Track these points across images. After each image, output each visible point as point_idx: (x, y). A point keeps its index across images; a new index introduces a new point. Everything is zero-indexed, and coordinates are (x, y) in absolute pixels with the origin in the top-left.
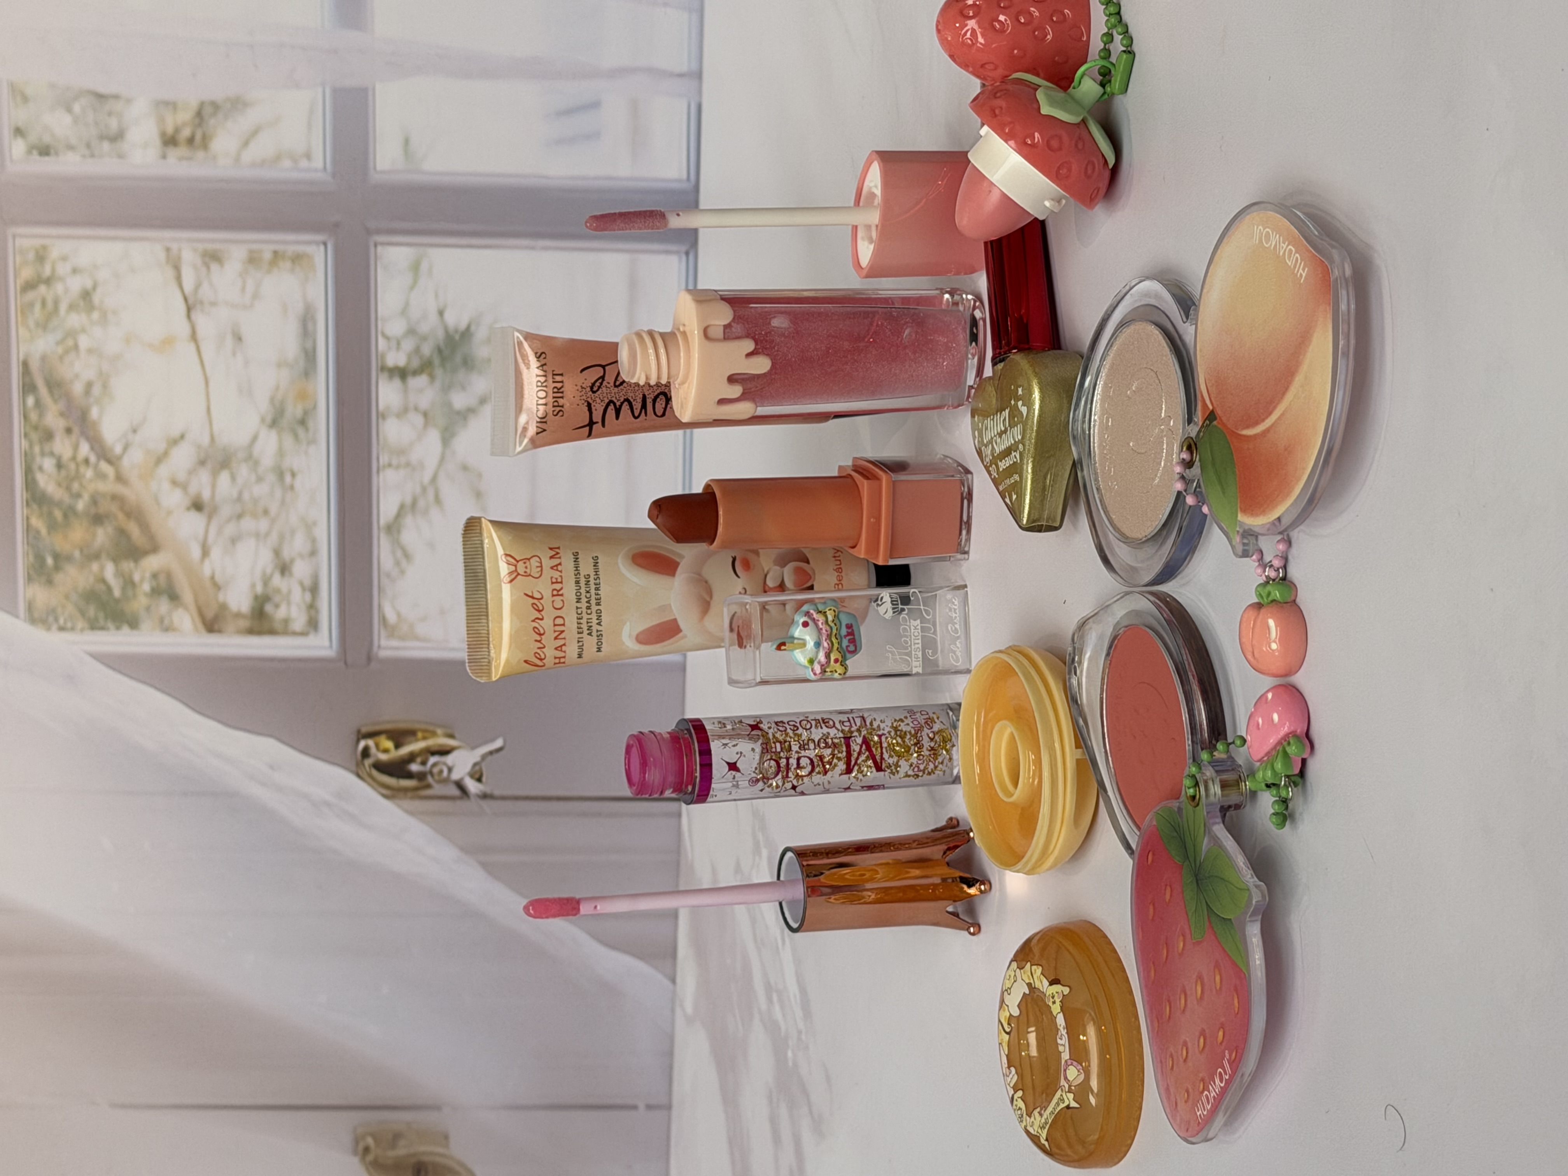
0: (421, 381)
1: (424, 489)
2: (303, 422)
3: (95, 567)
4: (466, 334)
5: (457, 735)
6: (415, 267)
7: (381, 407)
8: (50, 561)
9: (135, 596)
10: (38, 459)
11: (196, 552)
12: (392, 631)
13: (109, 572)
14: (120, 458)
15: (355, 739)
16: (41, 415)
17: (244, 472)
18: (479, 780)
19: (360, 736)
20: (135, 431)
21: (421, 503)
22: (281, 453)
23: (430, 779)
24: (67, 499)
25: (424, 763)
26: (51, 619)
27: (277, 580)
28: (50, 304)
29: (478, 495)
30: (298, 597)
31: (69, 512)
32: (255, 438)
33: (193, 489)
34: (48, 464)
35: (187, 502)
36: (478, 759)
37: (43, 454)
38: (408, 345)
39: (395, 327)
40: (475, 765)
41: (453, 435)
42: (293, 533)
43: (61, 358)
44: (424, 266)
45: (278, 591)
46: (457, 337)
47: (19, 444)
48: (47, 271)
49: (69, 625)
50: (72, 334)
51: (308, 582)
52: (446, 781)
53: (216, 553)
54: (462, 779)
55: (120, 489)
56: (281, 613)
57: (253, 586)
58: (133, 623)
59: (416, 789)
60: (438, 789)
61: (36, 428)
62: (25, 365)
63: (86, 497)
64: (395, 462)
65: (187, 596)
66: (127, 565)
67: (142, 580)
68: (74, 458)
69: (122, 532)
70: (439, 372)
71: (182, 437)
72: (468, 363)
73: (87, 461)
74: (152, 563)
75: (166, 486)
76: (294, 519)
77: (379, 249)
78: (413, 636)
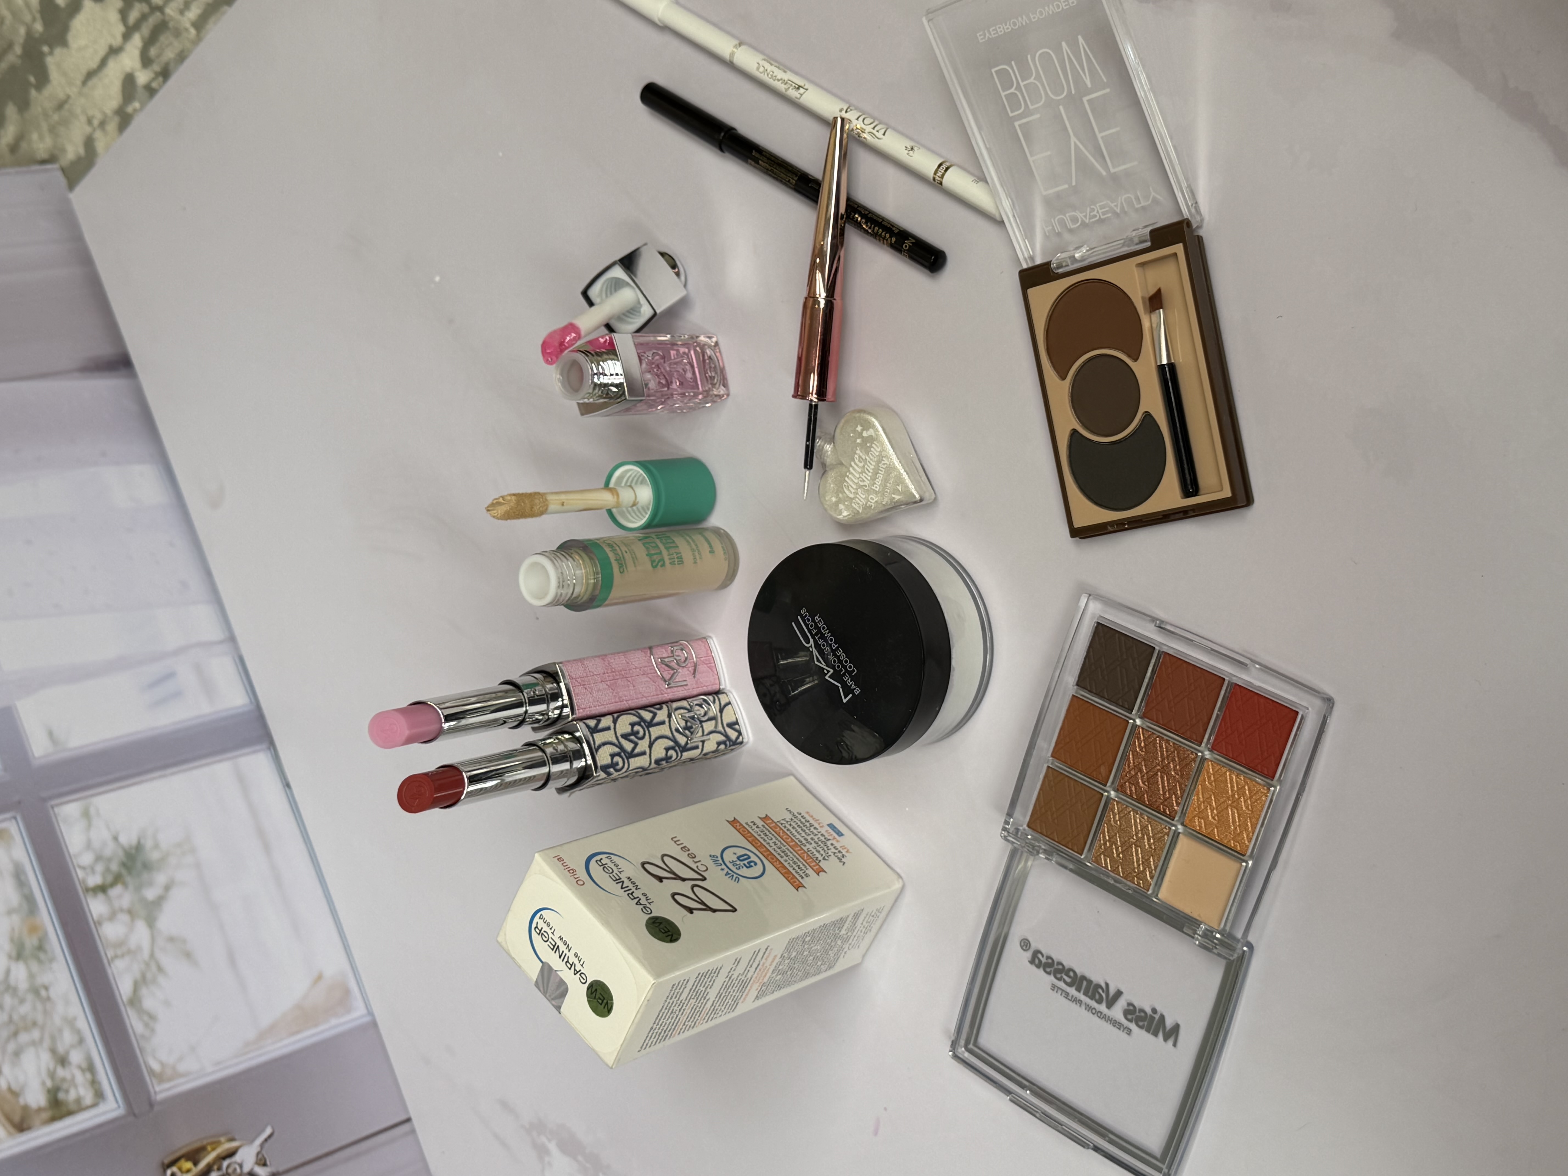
0: (118, 889)
1: (147, 965)
2: (41, 948)
4: (139, 847)
5: (237, 1137)
6: (86, 814)
7: (95, 917)
12: (160, 1078)
15: (161, 1170)
17: (7, 1001)
18: (265, 1165)
19: (165, 1167)
21: (149, 976)
22: (31, 976)
25: (219, 1169)
27: (61, 1072)
29: (188, 955)
30: (80, 1078)
32: (8, 972)
36: (259, 1149)
38: (99, 868)
39: (86, 859)
40: (258, 1154)
41: (155, 919)
42: (60, 1031)
44: (92, 811)
45: (64, 1080)
51: (84, 1065)
54: (252, 1169)
56: (72, 1096)
57: (43, 1083)
64: (119, 952)
70: (128, 879)
72: (147, 867)
76: (58, 1021)
77: (56, 810)
78: (177, 1075)
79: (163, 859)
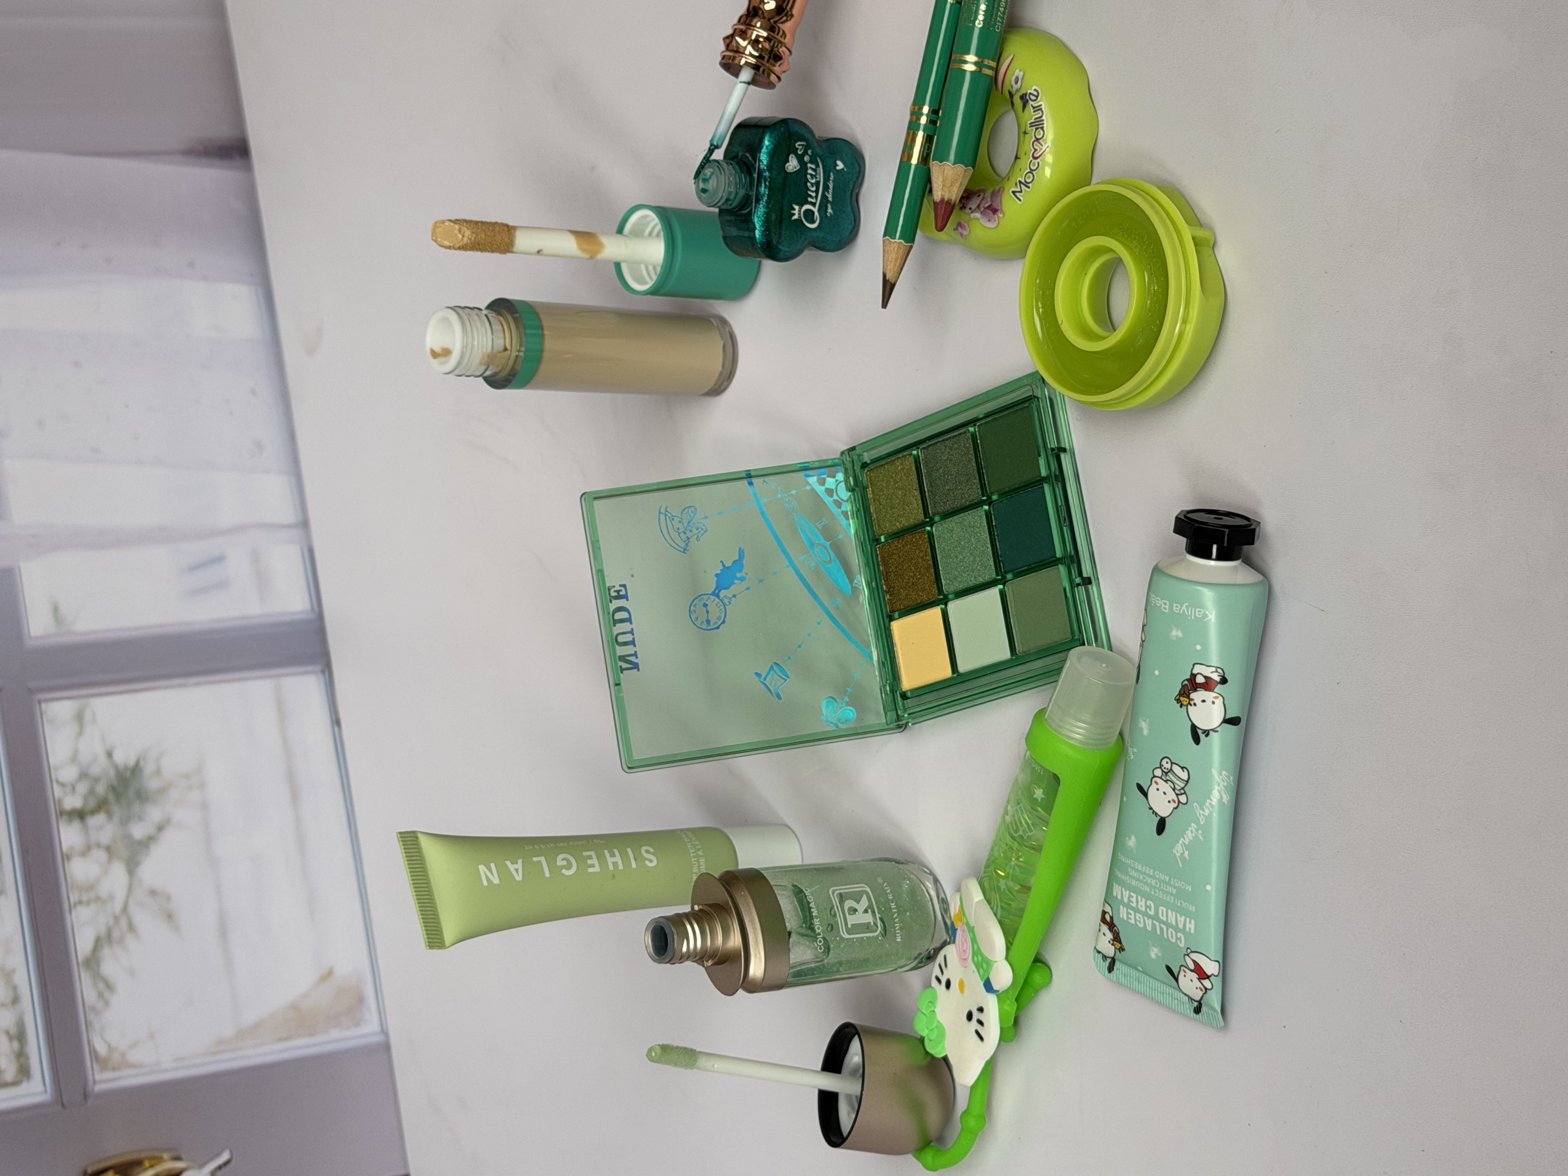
0: (100, 818)
1: (117, 919)
4: (136, 770)
5: (184, 1157)
6: (79, 718)
7: (64, 849)
12: (104, 1063)
21: (116, 934)
29: (170, 916)
30: (6, 1047)
38: (82, 788)
39: (68, 774)
41: (137, 864)
44: (87, 715)
46: (128, 773)
51: (13, 1031)
64: (85, 898)
70: (115, 809)
72: (142, 796)
77: (43, 705)
78: (126, 1064)
79: (162, 791)
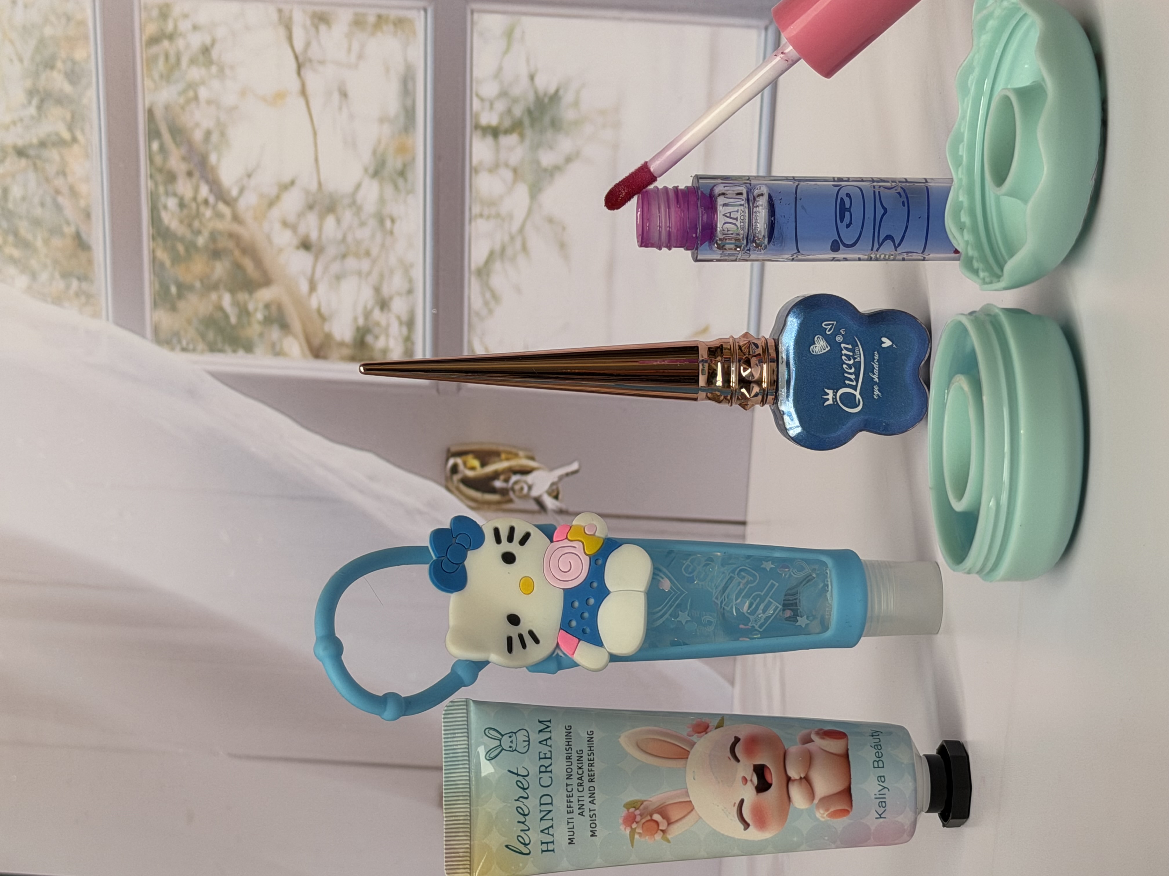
0: (512, 139)
1: (512, 238)
2: (402, 173)
3: (214, 296)
4: (555, 98)
5: (537, 458)
6: (509, 34)
7: (474, 162)
8: (173, 290)
9: (249, 324)
10: (163, 199)
11: (304, 287)
13: (227, 300)
14: (236, 200)
15: (444, 456)
16: (165, 159)
17: (348, 216)
18: (556, 497)
19: (451, 455)
20: (249, 176)
21: (509, 252)
22: (382, 201)
23: (512, 495)
24: (189, 235)
25: (507, 480)
26: (175, 341)
27: (377, 315)
28: (172, 59)
29: (562, 246)
30: (396, 330)
31: (191, 247)
32: (358, 186)
33: (302, 229)
34: (172, 203)
35: (295, 242)
36: (556, 479)
37: (167, 194)
38: (500, 106)
39: (489, 89)
40: (553, 484)
41: (540, 190)
42: (392, 272)
43: (183, 108)
44: (517, 34)
45: (378, 324)
46: (546, 100)
47: (145, 184)
48: (170, 27)
49: (191, 347)
50: (192, 86)
51: (405, 317)
52: (527, 497)
53: (322, 288)
54: (540, 496)
55: (236, 228)
56: (380, 344)
57: (355, 319)
58: (249, 348)
59: (499, 503)
60: (519, 504)
61: (160, 170)
62: (150, 113)
63: (206, 233)
64: (486, 212)
65: (296, 325)
66: (242, 296)
67: (256, 310)
68: (195, 199)
69: (238, 266)
70: (528, 132)
71: (292, 183)
72: (556, 125)
73: (206, 202)
74: (265, 295)
75: (277, 226)
76: (393, 260)
77: (476, 15)
79: (577, 123)
